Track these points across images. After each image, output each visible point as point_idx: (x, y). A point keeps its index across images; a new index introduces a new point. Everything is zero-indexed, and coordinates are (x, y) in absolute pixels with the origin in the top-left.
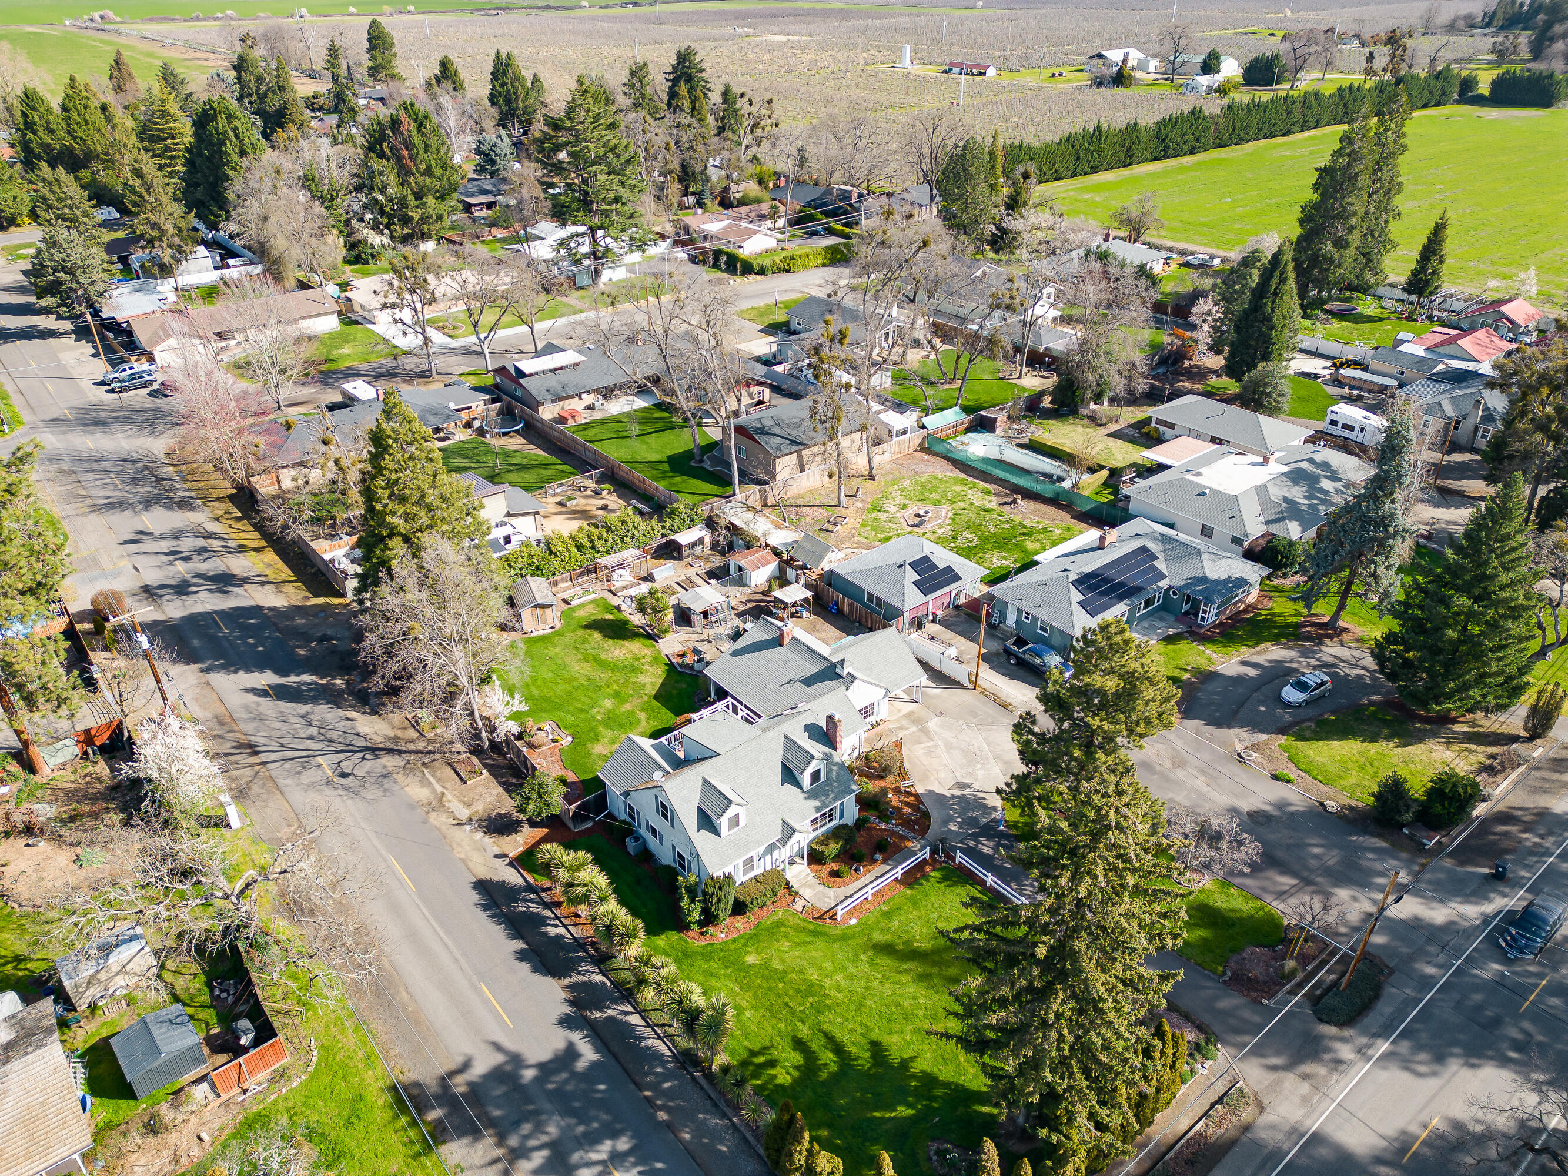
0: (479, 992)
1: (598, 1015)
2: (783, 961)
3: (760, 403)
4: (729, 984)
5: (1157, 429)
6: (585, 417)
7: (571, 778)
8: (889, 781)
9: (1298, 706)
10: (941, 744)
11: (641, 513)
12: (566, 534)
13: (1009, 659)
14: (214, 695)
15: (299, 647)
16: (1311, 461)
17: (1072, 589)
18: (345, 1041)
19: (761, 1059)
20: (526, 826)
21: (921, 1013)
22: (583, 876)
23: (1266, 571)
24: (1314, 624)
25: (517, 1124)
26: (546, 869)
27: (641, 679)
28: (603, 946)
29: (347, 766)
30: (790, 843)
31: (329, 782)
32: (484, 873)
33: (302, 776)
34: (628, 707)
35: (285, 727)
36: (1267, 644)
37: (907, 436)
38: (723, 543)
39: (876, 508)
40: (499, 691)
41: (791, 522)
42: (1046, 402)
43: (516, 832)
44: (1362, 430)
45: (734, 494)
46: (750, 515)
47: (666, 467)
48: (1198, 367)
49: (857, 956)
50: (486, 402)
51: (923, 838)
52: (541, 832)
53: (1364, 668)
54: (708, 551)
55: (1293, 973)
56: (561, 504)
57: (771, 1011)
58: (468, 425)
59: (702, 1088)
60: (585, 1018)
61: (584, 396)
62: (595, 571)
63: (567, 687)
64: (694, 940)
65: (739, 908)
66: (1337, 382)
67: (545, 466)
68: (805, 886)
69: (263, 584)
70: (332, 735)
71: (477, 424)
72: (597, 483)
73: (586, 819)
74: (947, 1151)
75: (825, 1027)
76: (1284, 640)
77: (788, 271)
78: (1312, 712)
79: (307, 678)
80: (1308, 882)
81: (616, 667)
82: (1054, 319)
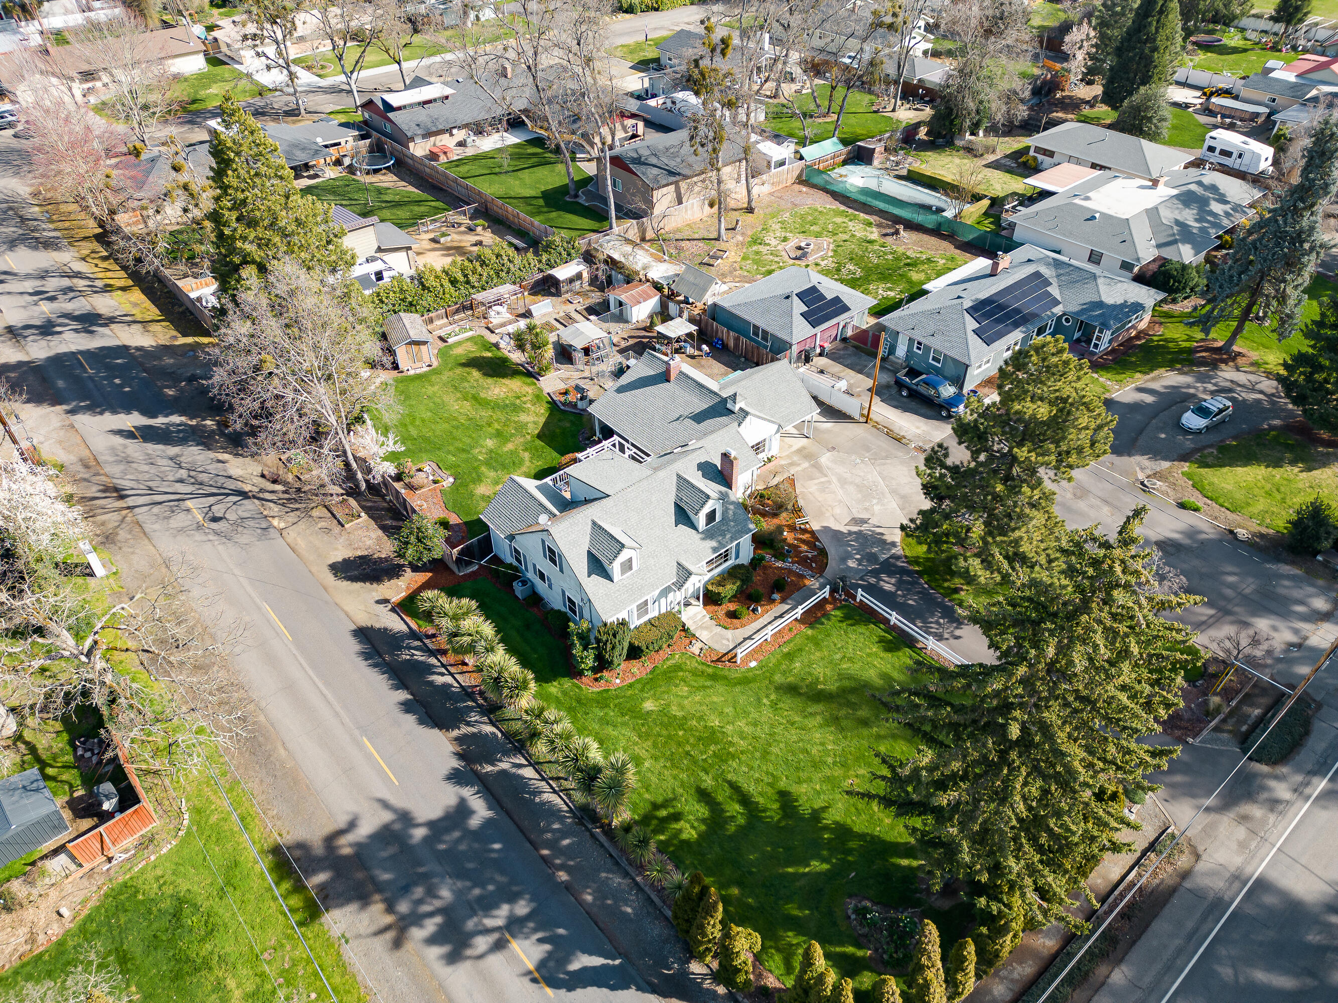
0: (361, 747)
1: (489, 768)
2: (682, 707)
3: (634, 136)
4: (627, 732)
5: (1035, 158)
6: (456, 154)
7: (454, 520)
8: (784, 518)
9: (1199, 432)
10: (834, 479)
11: (517, 249)
12: (438, 269)
13: (900, 391)
14: (78, 440)
15: (169, 387)
16: (1200, 183)
17: (968, 317)
18: (218, 802)
19: (663, 813)
20: (408, 570)
21: (830, 760)
22: (468, 624)
23: (1161, 296)
24: (1207, 349)
25: (405, 890)
26: (428, 616)
27: (523, 417)
28: (491, 695)
29: (218, 510)
30: (686, 586)
31: (199, 527)
32: (364, 620)
33: (171, 521)
34: (510, 446)
35: (153, 470)
36: (1162, 370)
37: (785, 167)
38: (602, 277)
39: (756, 241)
40: (373, 431)
41: (671, 256)
42: (922, 133)
43: (398, 576)
44: (1240, 156)
45: (611, 228)
46: (628, 248)
47: (541, 202)
48: (1070, 97)
49: (759, 700)
50: (356, 139)
51: (821, 576)
52: (423, 577)
53: (1261, 392)
54: (586, 286)
55: (1218, 710)
56: (434, 240)
57: (672, 760)
58: (338, 162)
59: (602, 846)
60: (476, 774)
61: (455, 131)
62: (472, 309)
63: (446, 426)
64: (588, 687)
65: (634, 653)
66: (1207, 111)
67: (418, 202)
68: (701, 627)
69: (129, 323)
70: (203, 477)
71: (347, 161)
72: (471, 219)
73: (468, 564)
74: (866, 910)
75: (729, 777)
76: (1179, 366)
77: (657, 10)
78: (1213, 438)
79: (176, 419)
80: (1225, 612)
81: (496, 406)
82: (925, 53)
